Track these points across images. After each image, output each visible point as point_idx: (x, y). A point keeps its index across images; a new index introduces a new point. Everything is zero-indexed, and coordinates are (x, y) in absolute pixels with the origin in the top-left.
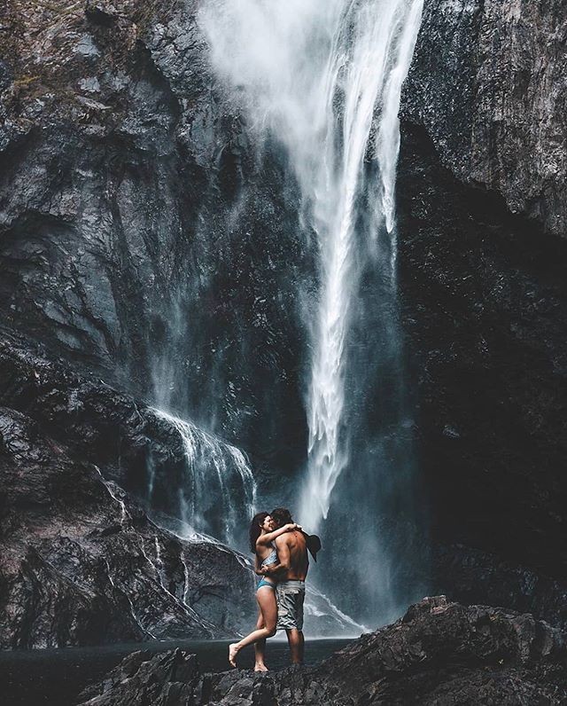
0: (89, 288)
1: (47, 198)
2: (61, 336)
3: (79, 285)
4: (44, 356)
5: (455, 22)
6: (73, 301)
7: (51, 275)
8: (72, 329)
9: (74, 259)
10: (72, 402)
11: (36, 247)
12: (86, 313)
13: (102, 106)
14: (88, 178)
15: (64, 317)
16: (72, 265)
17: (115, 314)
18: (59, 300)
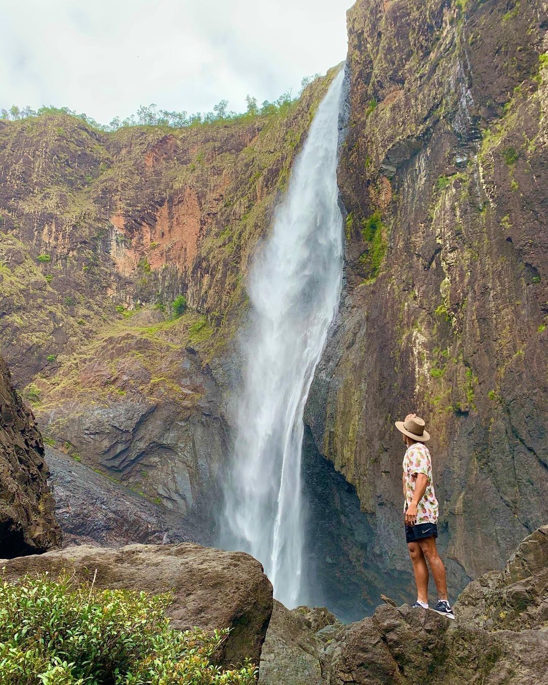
0: (179, 479)
1: (162, 436)
2: (165, 502)
3: (174, 477)
4: (154, 515)
5: (323, 383)
6: (171, 485)
7: (162, 472)
8: (170, 499)
9: (173, 464)
10: (164, 539)
11: (155, 459)
12: (177, 492)
13: (190, 392)
14: (181, 426)
15: (167, 492)
16: (172, 468)
17: (190, 493)
18: (165, 485)
